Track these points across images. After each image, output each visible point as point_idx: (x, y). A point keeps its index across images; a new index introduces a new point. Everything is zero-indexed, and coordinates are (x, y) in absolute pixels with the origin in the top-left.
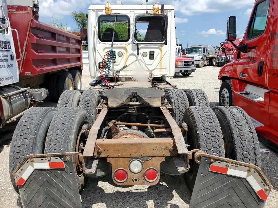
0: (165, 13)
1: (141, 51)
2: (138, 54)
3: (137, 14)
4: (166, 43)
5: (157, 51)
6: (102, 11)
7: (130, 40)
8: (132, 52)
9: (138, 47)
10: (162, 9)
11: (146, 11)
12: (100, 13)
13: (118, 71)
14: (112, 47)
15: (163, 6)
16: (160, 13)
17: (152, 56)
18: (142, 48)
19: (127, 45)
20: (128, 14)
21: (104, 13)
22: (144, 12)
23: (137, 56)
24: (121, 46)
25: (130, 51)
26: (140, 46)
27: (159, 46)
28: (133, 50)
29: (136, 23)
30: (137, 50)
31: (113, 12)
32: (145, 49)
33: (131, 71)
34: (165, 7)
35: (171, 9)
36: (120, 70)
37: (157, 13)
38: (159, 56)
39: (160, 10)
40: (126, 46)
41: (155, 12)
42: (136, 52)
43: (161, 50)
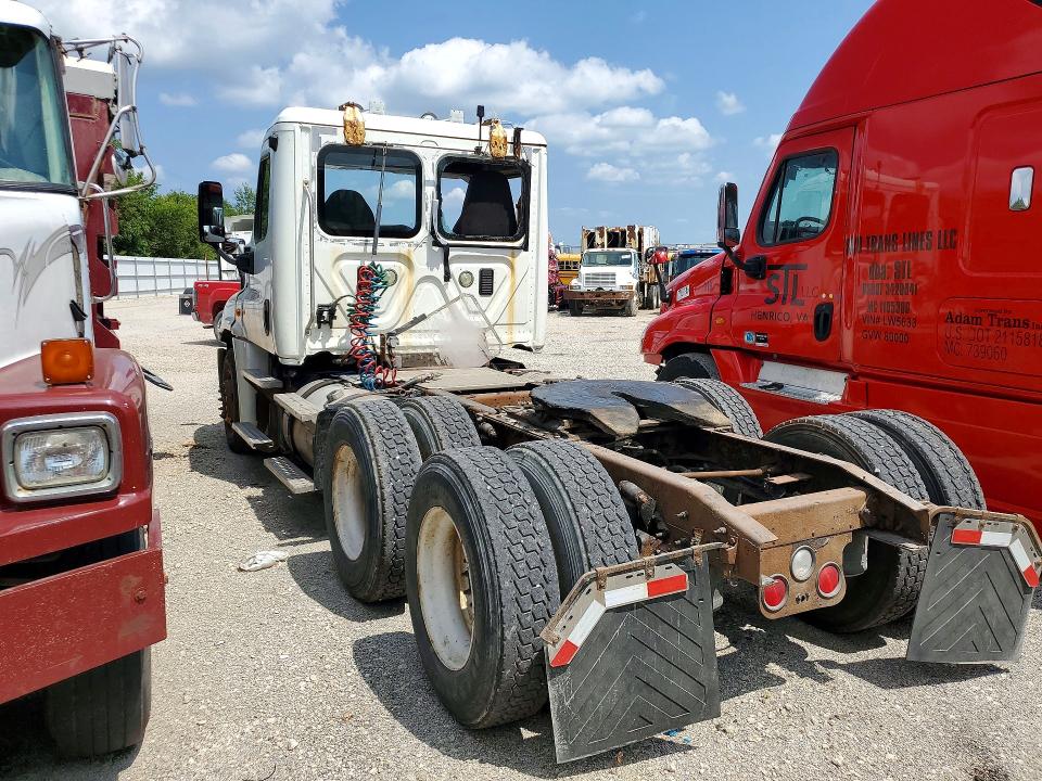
0: (523, 156)
1: (455, 268)
2: (447, 277)
3: (446, 152)
4: (525, 247)
5: (500, 270)
6: (335, 133)
7: (424, 233)
8: (428, 273)
9: (446, 255)
10: (517, 142)
11: (477, 144)
12: (327, 139)
13: (390, 334)
14: (374, 253)
15: (517, 132)
16: (510, 154)
17: (486, 284)
18: (459, 259)
19: (412, 249)
20: (416, 150)
21: (339, 139)
22: (472, 146)
23: (443, 283)
24: (394, 250)
25: (422, 269)
26: (452, 253)
27: (506, 255)
28: (431, 265)
29: (439, 176)
30: (442, 266)
31: (371, 138)
32: (468, 263)
33: (437, 331)
34: (524, 138)
35: (540, 145)
36: (399, 331)
37: (502, 153)
38: (507, 285)
39: (509, 145)
40: (409, 252)
41: (495, 150)
42: (439, 273)
43: (512, 267)
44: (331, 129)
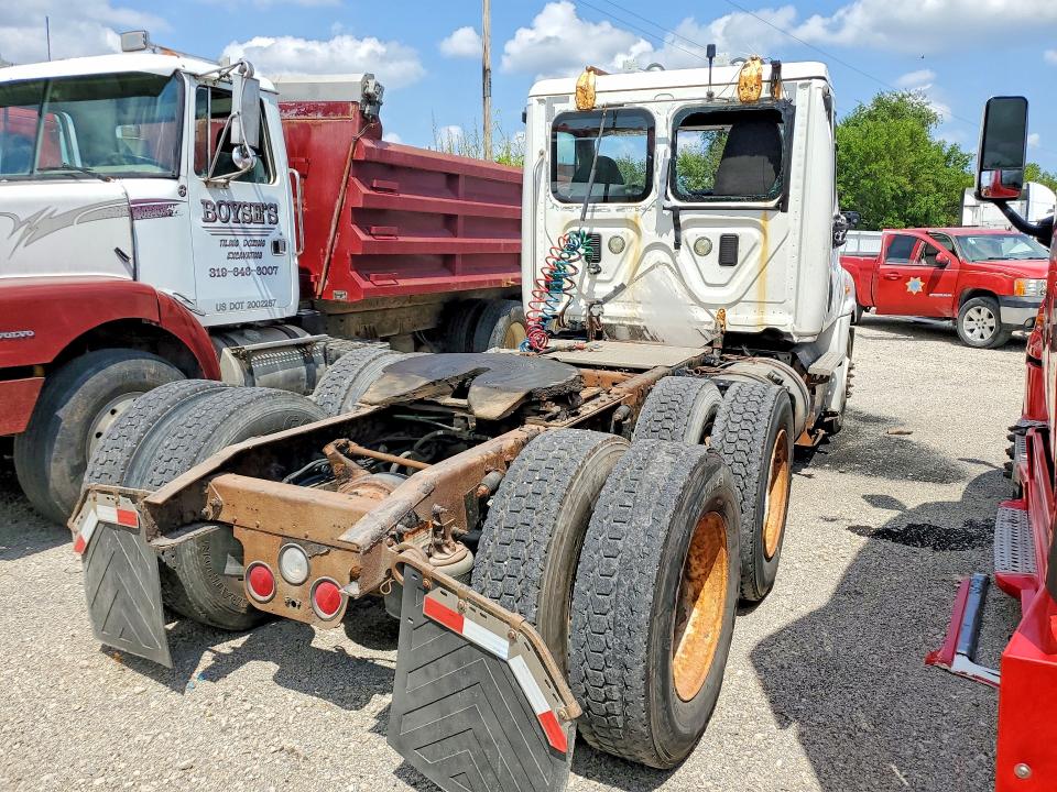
0: (783, 95)
1: (690, 234)
2: (677, 245)
3: (681, 104)
4: (783, 206)
5: (747, 235)
6: (567, 100)
7: (653, 196)
8: (657, 239)
9: (676, 219)
10: (775, 80)
11: (706, 89)
12: (560, 108)
13: (598, 303)
14: (583, 219)
15: (777, 67)
16: (765, 94)
17: (729, 252)
18: (693, 223)
19: (640, 213)
20: (647, 107)
21: (571, 106)
22: (703, 93)
23: (673, 250)
24: (620, 215)
25: (650, 236)
26: (684, 217)
27: (757, 218)
28: (660, 231)
29: (675, 133)
30: (672, 231)
31: (601, 100)
32: (706, 227)
34: (787, 71)
35: (811, 78)
36: (606, 299)
37: (754, 95)
38: (757, 253)
39: (765, 85)
40: (636, 217)
41: (746, 93)
42: (669, 240)
43: (763, 231)
44: (563, 98)
